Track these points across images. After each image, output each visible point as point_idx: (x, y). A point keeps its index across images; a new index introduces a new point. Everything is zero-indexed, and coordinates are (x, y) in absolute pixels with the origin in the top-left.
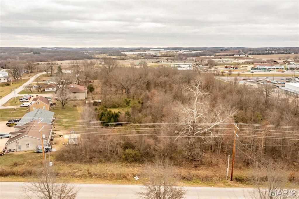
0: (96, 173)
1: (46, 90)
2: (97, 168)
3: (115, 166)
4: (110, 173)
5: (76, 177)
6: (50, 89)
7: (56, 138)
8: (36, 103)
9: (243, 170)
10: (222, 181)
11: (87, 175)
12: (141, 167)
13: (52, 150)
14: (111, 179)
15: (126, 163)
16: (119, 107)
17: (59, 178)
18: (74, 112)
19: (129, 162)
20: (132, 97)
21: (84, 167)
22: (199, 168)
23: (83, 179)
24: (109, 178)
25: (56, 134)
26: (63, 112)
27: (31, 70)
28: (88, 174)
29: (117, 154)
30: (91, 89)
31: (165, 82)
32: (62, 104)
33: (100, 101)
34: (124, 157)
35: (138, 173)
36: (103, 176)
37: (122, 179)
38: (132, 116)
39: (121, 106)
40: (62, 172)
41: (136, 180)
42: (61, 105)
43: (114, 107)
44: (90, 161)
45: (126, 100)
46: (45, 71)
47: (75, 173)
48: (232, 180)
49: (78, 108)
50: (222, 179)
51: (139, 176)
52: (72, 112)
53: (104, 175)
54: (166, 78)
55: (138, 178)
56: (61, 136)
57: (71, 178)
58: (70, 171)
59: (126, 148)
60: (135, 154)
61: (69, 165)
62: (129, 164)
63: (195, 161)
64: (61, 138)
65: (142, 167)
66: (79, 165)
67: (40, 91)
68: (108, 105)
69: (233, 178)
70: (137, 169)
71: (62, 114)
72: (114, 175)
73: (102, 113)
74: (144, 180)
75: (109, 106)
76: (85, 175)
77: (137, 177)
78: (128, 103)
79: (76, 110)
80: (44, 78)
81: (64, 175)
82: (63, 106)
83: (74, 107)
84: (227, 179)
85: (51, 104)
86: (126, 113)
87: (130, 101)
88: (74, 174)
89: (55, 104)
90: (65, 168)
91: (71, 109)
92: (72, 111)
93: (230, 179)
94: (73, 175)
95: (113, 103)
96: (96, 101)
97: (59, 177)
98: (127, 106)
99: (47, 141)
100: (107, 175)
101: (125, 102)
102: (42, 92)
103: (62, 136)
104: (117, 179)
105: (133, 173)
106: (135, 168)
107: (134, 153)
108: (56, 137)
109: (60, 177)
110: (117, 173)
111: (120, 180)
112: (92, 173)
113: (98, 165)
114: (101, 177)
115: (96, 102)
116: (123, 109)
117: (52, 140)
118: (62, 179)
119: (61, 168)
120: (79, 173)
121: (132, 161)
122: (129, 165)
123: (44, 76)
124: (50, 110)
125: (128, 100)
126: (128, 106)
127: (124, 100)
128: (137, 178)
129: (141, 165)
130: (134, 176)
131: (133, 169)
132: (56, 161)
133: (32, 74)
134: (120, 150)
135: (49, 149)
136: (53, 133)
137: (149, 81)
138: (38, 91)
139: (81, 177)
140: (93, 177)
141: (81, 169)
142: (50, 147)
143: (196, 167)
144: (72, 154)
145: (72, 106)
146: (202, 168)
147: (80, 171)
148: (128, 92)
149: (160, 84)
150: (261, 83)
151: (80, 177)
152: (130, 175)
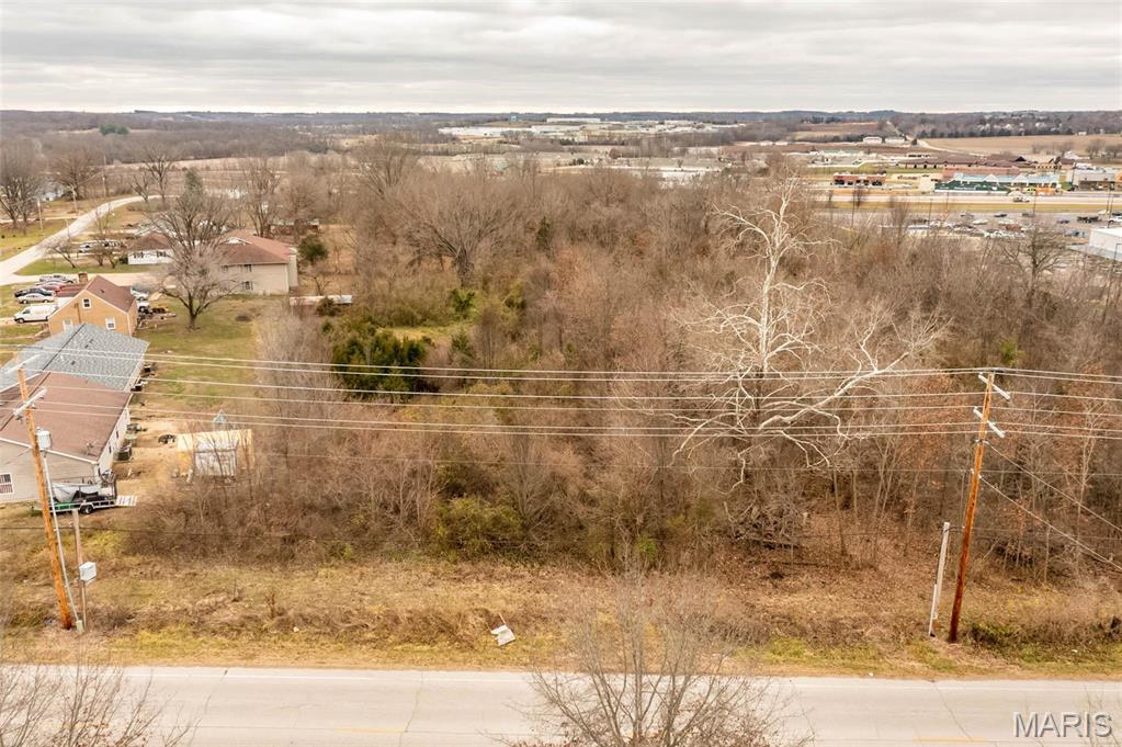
0: (309, 610)
1: (132, 260)
2: (319, 584)
3: (404, 574)
4: (375, 609)
5: (214, 632)
6: (150, 258)
7: (142, 449)
8: (77, 305)
9: (996, 588)
10: (908, 643)
11: (268, 623)
12: (522, 577)
13: (117, 504)
14: (378, 643)
15: (455, 562)
16: (428, 322)
17: (127, 639)
18: (239, 342)
19: (466, 558)
20: (480, 284)
21: (255, 582)
22: (790, 582)
23: (244, 639)
24: (370, 635)
25: (148, 432)
26: (190, 341)
27: (78, 184)
28: (272, 617)
29: (412, 518)
30: (313, 253)
31: (612, 224)
32: (188, 311)
33: (348, 298)
34: (442, 531)
35: (511, 608)
36: (341, 624)
37: (433, 642)
38: (478, 356)
39: (434, 318)
40: (147, 608)
41: (501, 642)
42: (184, 316)
43: (408, 321)
44: (286, 553)
45: (454, 292)
46: (139, 191)
47: (210, 610)
48: (953, 637)
49: (254, 325)
50: (908, 632)
51: (512, 622)
52: (230, 343)
53: (346, 620)
54: (616, 210)
55: (510, 636)
56: (165, 439)
57: (190, 637)
58: (185, 603)
59: (454, 490)
60: (496, 520)
61: (187, 570)
62: (466, 567)
63: (770, 547)
64: (164, 449)
65: (529, 577)
66: (234, 571)
67: (106, 261)
68: (383, 314)
69: (961, 627)
70: (506, 591)
71: (185, 351)
72: (396, 620)
73: (354, 343)
74: (539, 644)
75: (386, 319)
76: (257, 620)
77: (504, 628)
78: (463, 306)
79: (248, 334)
80: (134, 218)
81: (157, 623)
82: (193, 316)
83: (240, 323)
84: (932, 635)
85: (146, 311)
86: (455, 344)
87: (471, 296)
88: (206, 617)
89: (163, 311)
90: (165, 590)
91: (225, 329)
92: (231, 337)
93: (947, 635)
94: (198, 624)
95: (399, 305)
96: (330, 297)
97: (127, 631)
98: (458, 318)
99: (93, 462)
100: (363, 621)
101: (452, 302)
102: (114, 267)
103: (170, 441)
104: (408, 640)
105: (487, 612)
106: (496, 586)
107: (488, 513)
108: (147, 443)
109: (136, 631)
110: (410, 608)
111: (426, 648)
112: (291, 613)
113: (322, 572)
114: (334, 629)
115: (330, 303)
116: (442, 329)
117: (123, 456)
118: (145, 642)
119: (147, 586)
120: (231, 614)
121: (483, 551)
122: (468, 571)
123: (131, 208)
124: (137, 333)
125: (463, 294)
126: (465, 317)
127: (447, 295)
128: (504, 634)
129: (521, 570)
130: (493, 622)
131: (485, 588)
132: (126, 554)
133: (84, 204)
134: (427, 501)
135: (102, 498)
136: (133, 429)
137: (547, 221)
138: (101, 264)
139: (239, 632)
140: (296, 629)
141: (240, 592)
142: (108, 491)
143: (777, 575)
144: (207, 526)
145: (233, 319)
146: (804, 579)
147: (235, 600)
148: (462, 260)
149: (591, 235)
150: (987, 234)
151: (234, 629)
152: (471, 619)
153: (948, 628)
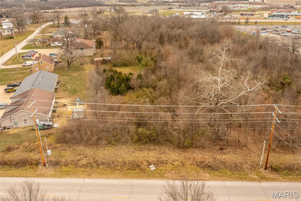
0: (104, 161)
1: (52, 45)
2: (106, 152)
3: (127, 149)
4: (120, 160)
5: (81, 167)
6: (56, 43)
7: (59, 109)
8: (39, 63)
9: (278, 153)
10: (254, 170)
11: (94, 164)
12: (157, 149)
13: (54, 127)
14: (121, 170)
15: (140, 145)
16: (130, 65)
17: (59, 169)
18: (81, 72)
19: (142, 144)
20: (144, 53)
21: (90, 151)
22: (225, 151)
23: (88, 169)
24: (119, 168)
25: (60, 103)
26: (69, 72)
27: (36, 20)
28: (95, 163)
29: (129, 132)
30: (100, 44)
31: (179, 35)
33: (109, 58)
34: (136, 137)
35: (154, 159)
36: (112, 165)
37: (134, 170)
38: (144, 80)
39: (132, 64)
40: (64, 160)
41: (152, 170)
42: (67, 64)
43: (125, 65)
44: (96, 144)
45: (137, 57)
46: (52, 21)
47: (79, 160)
48: (266, 169)
49: (85, 66)
50: (254, 167)
51: (154, 164)
52: (79, 72)
53: (113, 164)
54: (181, 31)
55: (154, 168)
56: (65, 105)
57: (75, 168)
58: (73, 158)
60: (150, 134)
61: (73, 148)
62: (143, 147)
63: (220, 140)
64: (64, 109)
65: (158, 150)
66: (84, 148)
67: (45, 45)
68: (119, 63)
69: (268, 165)
70: (152, 154)
71: (67, 75)
72: (125, 163)
73: (112, 76)
74: (161, 170)
75: (119, 64)
76: (91, 163)
77: (152, 166)
78: (140, 60)
79: (83, 70)
80: (51, 30)
81: (66, 165)
82: (69, 65)
83: (82, 66)
84: (261, 168)
85: (56, 62)
86: (138, 76)
87: (142, 58)
88: (78, 162)
89: (61, 62)
90: (68, 155)
91: (77, 67)
92: (79, 70)
93: (264, 168)
94: (76, 164)
95: (123, 61)
96: (105, 58)
97: (59, 166)
98: (138, 64)
99: (47, 116)
100: (117, 164)
101: (137, 60)
102: (47, 47)
103: (66, 106)
104: (129, 169)
105: (148, 161)
106: (150, 152)
107: (148, 132)
108: (60, 107)
109: (61, 167)
110: (129, 159)
111: (133, 172)
112: (99, 162)
113: (106, 148)
114: (110, 166)
115: (105, 60)
116: (134, 67)
117: (54, 111)
118: (64, 170)
119: (63, 153)
120: (84, 162)
121: (147, 142)
122: (143, 148)
123: (50, 26)
124: (55, 70)
125: (140, 57)
126: (140, 63)
127: (136, 57)
128: (152, 168)
129: (157, 147)
130: (150, 164)
131: (148, 153)
132: (57, 143)
133: (37, 24)
134: (132, 128)
135: (50, 125)
136: (56, 103)
137: (162, 34)
138: (43, 46)
139: (87, 167)
140: (101, 166)
141: (86, 155)
142: (51, 123)
143: (222, 149)
144: (76, 134)
145: (79, 64)
146: (228, 150)
147: (85, 157)
148: (140, 47)
149: (173, 38)
150: (282, 34)
151: (86, 166)
152: (144, 163)
153: (265, 165)
